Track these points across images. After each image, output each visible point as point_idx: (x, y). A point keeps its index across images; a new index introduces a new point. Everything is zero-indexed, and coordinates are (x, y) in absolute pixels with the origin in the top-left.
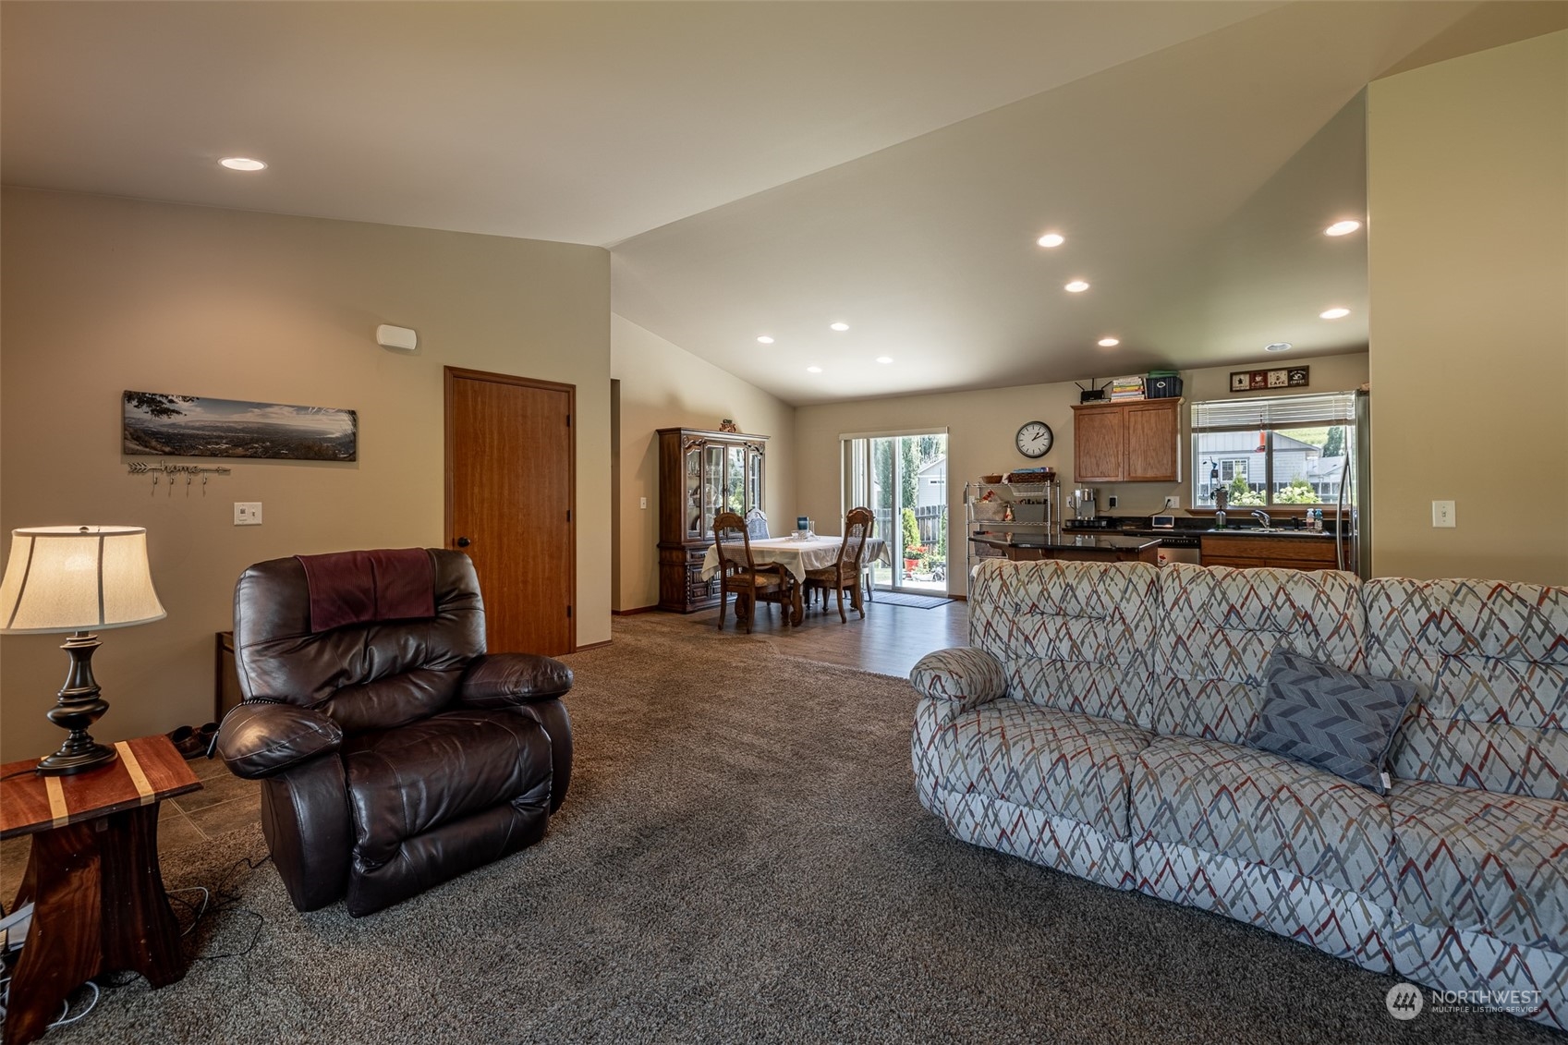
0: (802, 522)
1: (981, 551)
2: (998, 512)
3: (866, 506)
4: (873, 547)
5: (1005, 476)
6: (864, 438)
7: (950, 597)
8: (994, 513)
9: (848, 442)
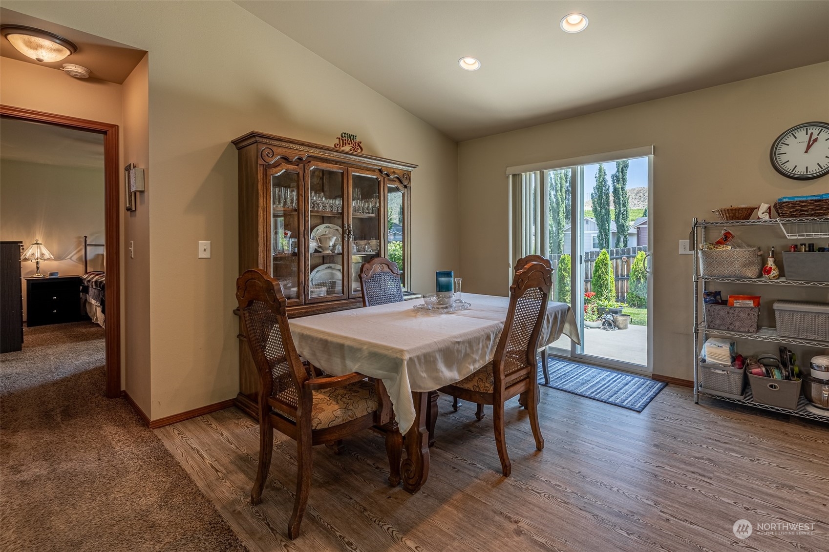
0: (443, 279)
1: (718, 322)
2: (751, 264)
3: (539, 253)
4: (556, 318)
5: (764, 207)
6: (534, 170)
7: (656, 378)
8: (744, 266)
9: (516, 177)
